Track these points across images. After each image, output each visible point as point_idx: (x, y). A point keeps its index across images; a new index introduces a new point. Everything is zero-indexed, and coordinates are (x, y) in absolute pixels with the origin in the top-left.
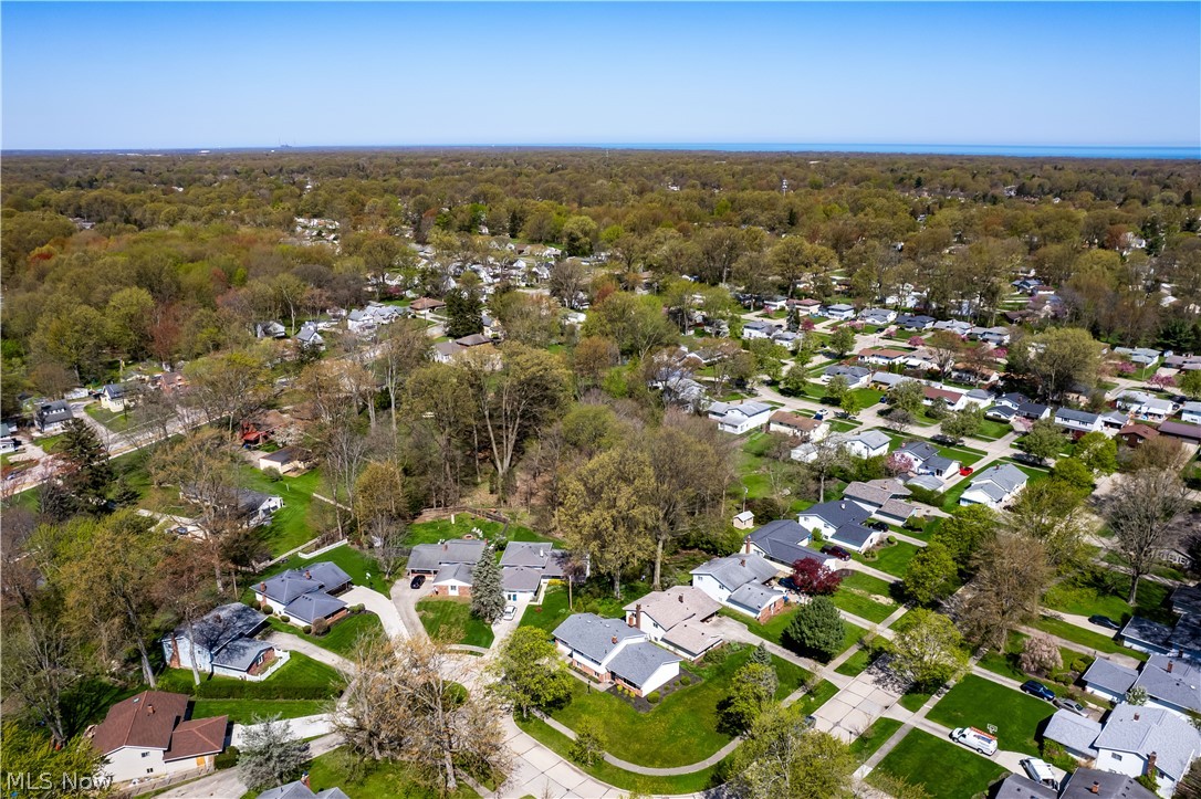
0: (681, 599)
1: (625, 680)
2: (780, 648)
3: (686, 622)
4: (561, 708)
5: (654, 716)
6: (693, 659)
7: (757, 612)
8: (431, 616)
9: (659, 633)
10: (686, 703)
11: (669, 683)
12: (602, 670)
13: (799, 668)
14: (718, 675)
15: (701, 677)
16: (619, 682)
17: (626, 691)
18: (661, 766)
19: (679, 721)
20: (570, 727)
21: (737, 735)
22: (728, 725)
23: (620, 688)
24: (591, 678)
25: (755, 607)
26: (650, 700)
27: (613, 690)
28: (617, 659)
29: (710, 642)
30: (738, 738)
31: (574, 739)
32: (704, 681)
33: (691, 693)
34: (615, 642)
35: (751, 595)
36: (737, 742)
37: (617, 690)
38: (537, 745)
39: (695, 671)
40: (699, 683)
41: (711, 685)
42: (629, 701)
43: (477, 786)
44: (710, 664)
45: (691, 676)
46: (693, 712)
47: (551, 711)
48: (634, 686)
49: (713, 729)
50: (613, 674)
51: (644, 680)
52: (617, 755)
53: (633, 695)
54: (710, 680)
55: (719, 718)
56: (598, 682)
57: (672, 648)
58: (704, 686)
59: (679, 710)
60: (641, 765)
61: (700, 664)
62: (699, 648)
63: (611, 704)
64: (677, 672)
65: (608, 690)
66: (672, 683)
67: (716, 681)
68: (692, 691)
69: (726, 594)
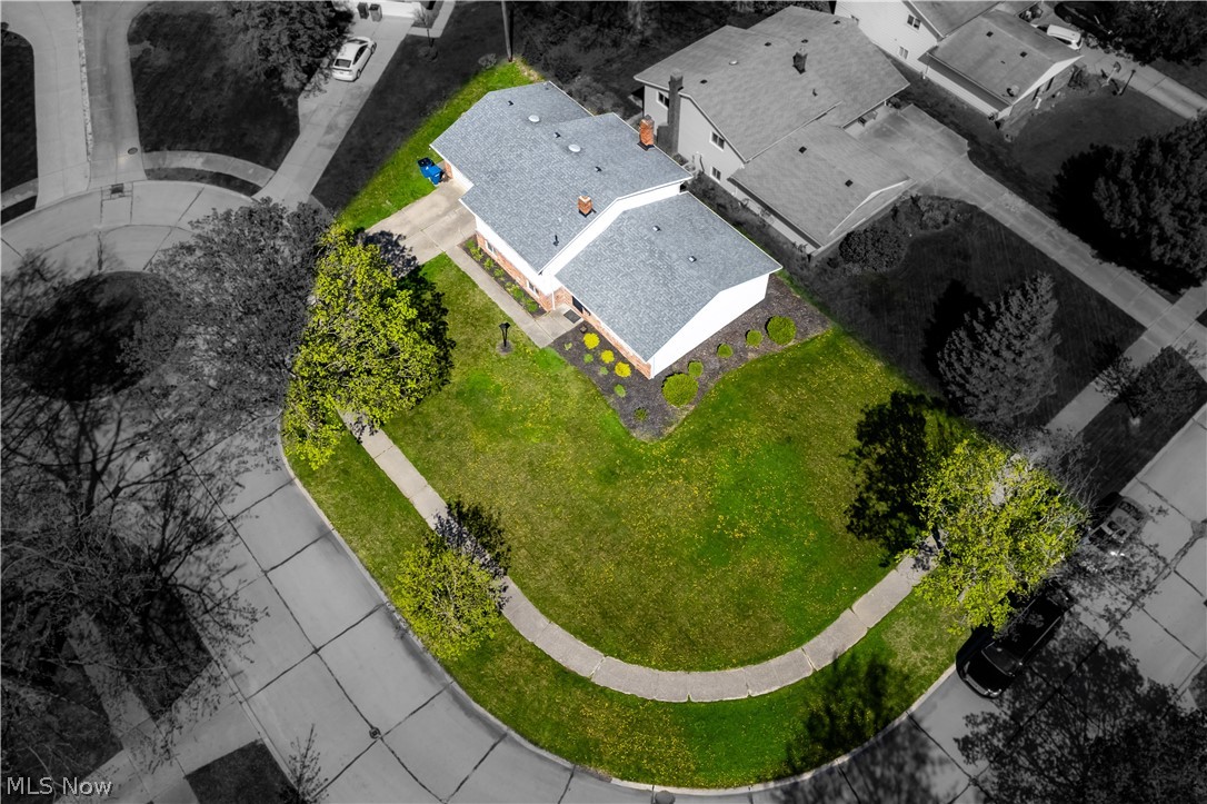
0: (799, 63)
2: (1051, 225)
3: (804, 135)
5: (676, 453)
6: (811, 249)
7: (1001, 105)
8: (161, 57)
9: (727, 162)
10: (773, 409)
11: (733, 328)
13: (1103, 301)
17: (607, 356)
18: (669, 663)
20: (428, 471)
21: (909, 545)
22: (883, 508)
23: (591, 338)
24: (520, 296)
25: (999, 92)
27: (573, 348)
30: (907, 559)
31: (432, 523)
32: (832, 328)
33: (792, 372)
34: (585, 209)
35: (992, 52)
36: (904, 577)
37: (584, 350)
38: (324, 535)
40: (818, 337)
41: (851, 347)
42: (610, 391)
43: (116, 695)
46: (791, 444)
49: (840, 521)
52: (543, 602)
53: (624, 370)
55: (861, 477)
56: (536, 311)
58: (831, 347)
59: (751, 433)
60: (608, 652)
62: (831, 230)
63: (559, 397)
64: (759, 294)
65: (559, 343)
66: (740, 329)
68: (795, 365)
69: (922, 40)
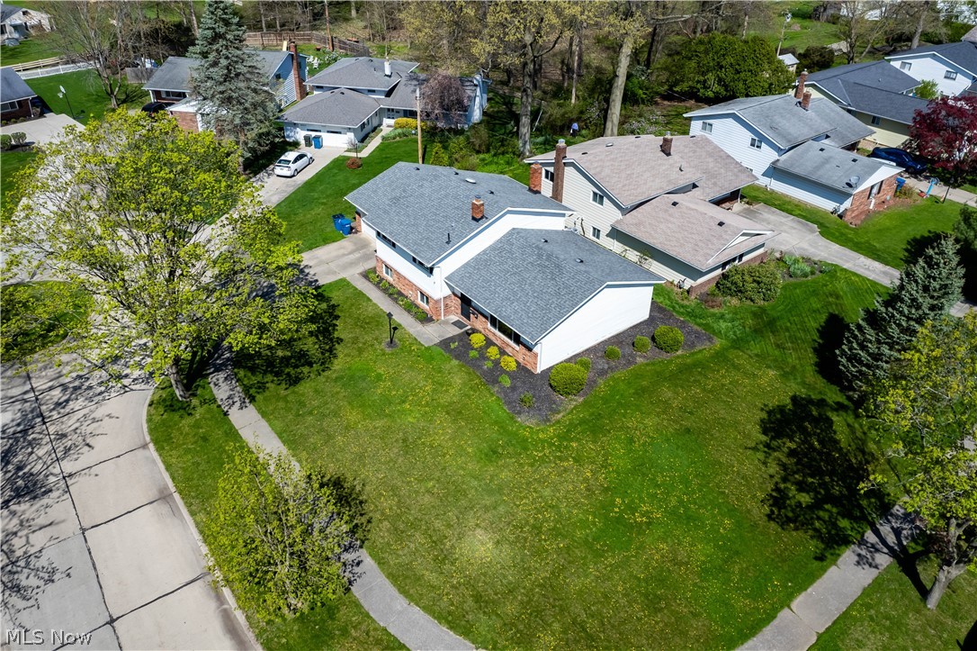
0: (665, 150)
1: (494, 321)
3: (675, 198)
4: (294, 381)
5: (564, 437)
6: (688, 283)
7: (842, 198)
9: (607, 216)
10: (667, 404)
11: (618, 339)
12: (436, 287)
14: (757, 331)
15: (711, 333)
16: (480, 324)
17: (493, 352)
19: (641, 467)
22: (805, 499)
23: (477, 340)
24: (411, 308)
25: (840, 185)
26: (558, 383)
27: (458, 347)
28: (480, 262)
29: (738, 244)
32: (718, 343)
33: (683, 375)
34: (479, 216)
35: (827, 161)
37: (469, 347)
38: (164, 497)
39: (692, 314)
40: (706, 349)
41: (741, 358)
42: (495, 381)
44: (735, 301)
45: (683, 325)
46: (691, 435)
47: (262, 387)
48: (517, 339)
50: (465, 301)
51: (546, 326)
53: (510, 364)
54: (738, 343)
56: (425, 319)
57: (633, 255)
58: (720, 357)
59: (646, 424)
61: (707, 299)
62: (709, 259)
63: (440, 385)
64: (643, 313)
65: (445, 343)
66: (626, 340)
67: (755, 348)
68: (686, 369)
69: (767, 156)
